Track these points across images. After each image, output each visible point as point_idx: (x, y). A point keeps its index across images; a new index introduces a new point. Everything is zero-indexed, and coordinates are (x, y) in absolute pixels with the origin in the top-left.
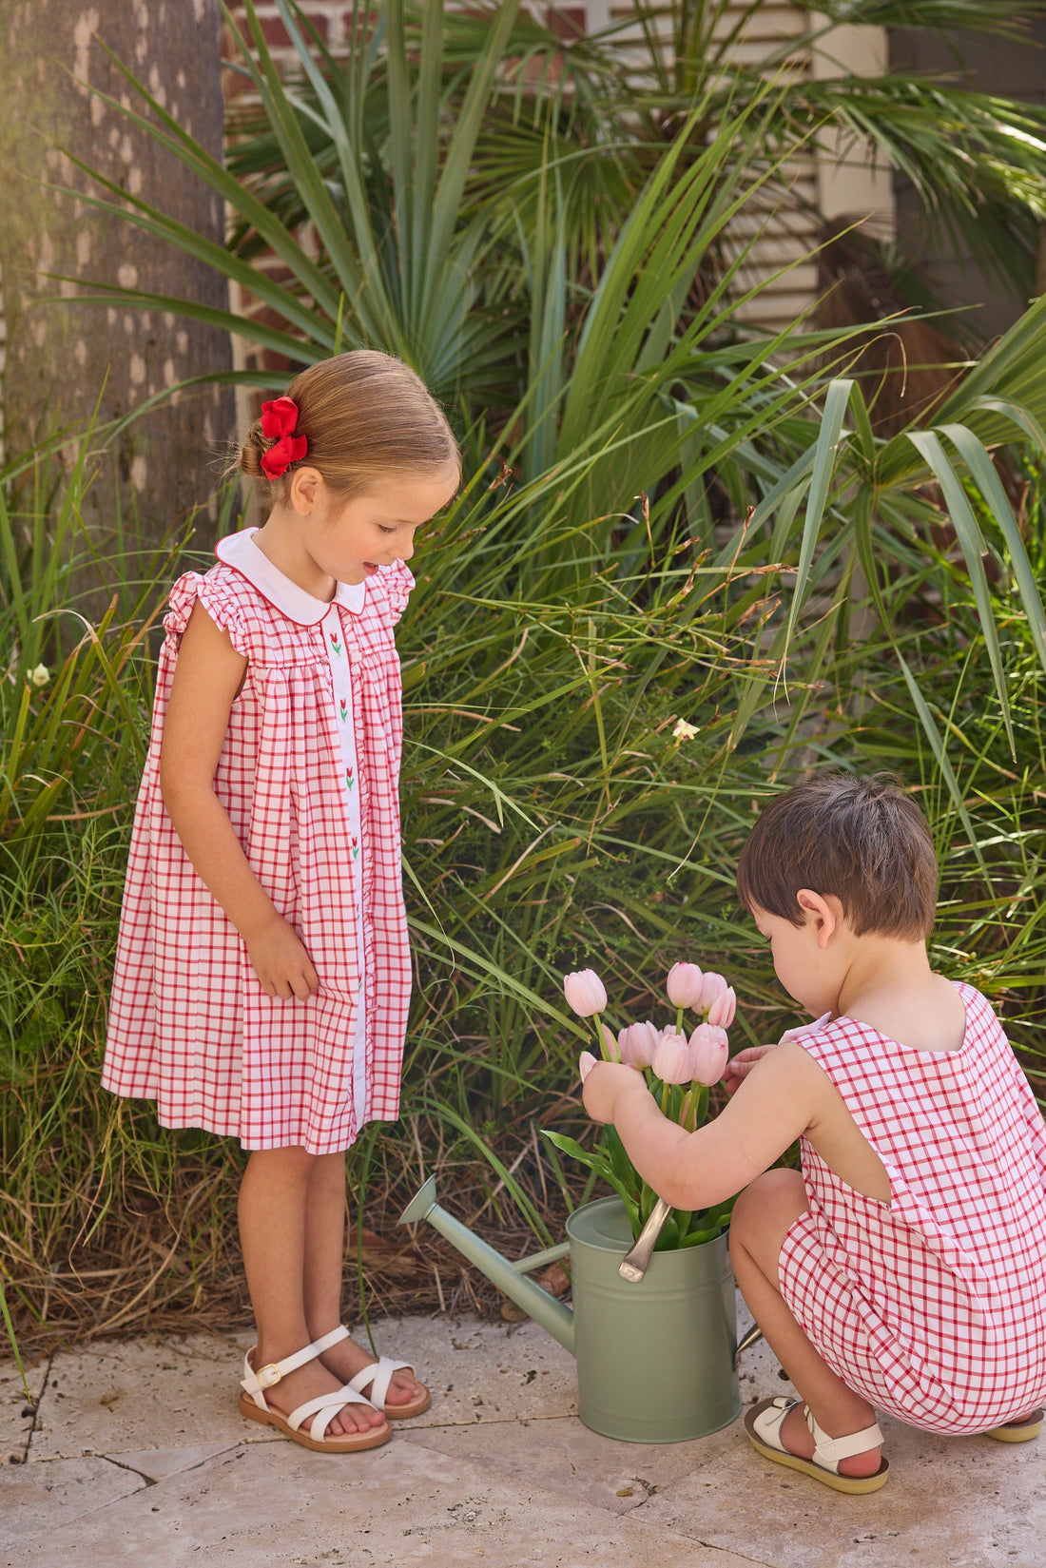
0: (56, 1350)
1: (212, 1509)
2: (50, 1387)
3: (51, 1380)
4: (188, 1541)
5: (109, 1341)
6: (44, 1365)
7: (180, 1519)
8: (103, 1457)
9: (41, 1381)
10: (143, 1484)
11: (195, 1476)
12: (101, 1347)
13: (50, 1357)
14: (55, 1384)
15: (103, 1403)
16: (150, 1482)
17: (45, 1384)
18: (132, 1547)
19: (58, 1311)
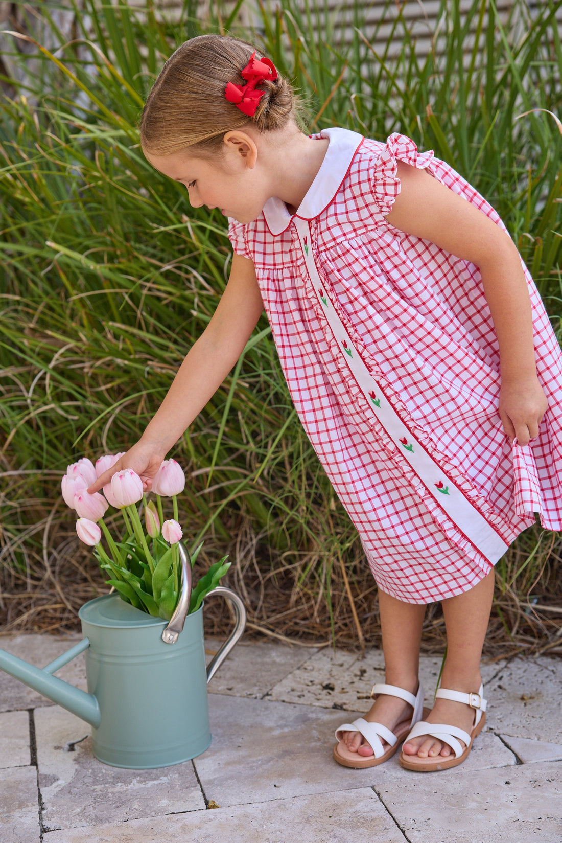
0: (516, 655)
1: (546, 794)
2: (497, 679)
3: (500, 675)
4: (512, 813)
5: (553, 658)
6: (503, 663)
7: (519, 795)
8: (498, 735)
9: (493, 674)
10: (513, 761)
11: (551, 768)
12: (547, 661)
13: (509, 660)
14: (501, 679)
15: (522, 699)
16: (519, 762)
17: (495, 677)
18: (473, 805)
19: (527, 630)
